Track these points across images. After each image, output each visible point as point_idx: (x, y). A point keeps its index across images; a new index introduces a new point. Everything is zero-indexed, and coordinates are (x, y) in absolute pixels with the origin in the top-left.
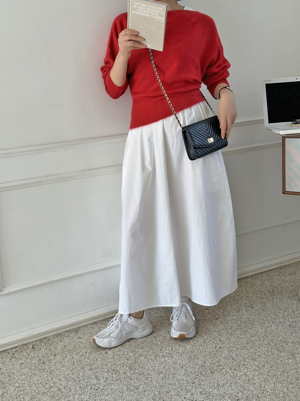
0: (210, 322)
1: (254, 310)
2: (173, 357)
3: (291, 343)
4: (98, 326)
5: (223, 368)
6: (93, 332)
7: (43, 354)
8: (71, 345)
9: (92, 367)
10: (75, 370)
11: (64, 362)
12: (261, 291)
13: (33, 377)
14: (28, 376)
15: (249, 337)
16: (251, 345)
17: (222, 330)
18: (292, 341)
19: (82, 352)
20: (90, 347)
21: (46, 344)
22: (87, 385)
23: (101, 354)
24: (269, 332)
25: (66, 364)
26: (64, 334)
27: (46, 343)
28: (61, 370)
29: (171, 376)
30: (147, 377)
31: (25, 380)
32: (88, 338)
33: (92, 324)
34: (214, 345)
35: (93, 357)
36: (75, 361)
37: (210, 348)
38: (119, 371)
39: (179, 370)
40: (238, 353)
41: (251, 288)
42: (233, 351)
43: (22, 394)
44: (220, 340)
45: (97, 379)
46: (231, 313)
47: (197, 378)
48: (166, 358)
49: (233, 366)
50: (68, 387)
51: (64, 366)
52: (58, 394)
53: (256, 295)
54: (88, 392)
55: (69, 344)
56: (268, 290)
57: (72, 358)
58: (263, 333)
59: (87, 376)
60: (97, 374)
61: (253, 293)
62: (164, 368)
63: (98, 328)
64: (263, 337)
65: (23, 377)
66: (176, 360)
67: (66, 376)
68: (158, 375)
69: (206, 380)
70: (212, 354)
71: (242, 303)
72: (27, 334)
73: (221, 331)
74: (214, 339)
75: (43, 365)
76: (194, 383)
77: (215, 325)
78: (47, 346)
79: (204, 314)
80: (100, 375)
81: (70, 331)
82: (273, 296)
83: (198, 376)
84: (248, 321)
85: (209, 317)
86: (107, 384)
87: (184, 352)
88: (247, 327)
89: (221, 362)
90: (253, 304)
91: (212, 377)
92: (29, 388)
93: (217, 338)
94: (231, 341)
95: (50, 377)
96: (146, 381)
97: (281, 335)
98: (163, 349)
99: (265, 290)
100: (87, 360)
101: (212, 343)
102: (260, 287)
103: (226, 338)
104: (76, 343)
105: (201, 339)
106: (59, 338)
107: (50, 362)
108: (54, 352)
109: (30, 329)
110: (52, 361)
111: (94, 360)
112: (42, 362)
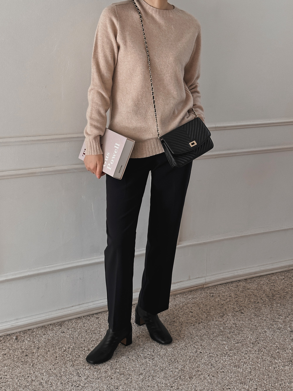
0: (193, 326)
1: (244, 315)
2: (154, 358)
4: (82, 321)
5: (202, 374)
6: (77, 328)
7: (26, 346)
8: (54, 339)
9: (74, 363)
10: (57, 365)
11: (47, 356)
13: (15, 369)
14: (10, 368)
19: (65, 347)
20: (73, 343)
21: (29, 336)
22: (68, 381)
23: (84, 350)
25: (49, 358)
26: (47, 327)
27: (29, 334)
28: (43, 364)
29: (150, 378)
30: (127, 378)
31: (7, 371)
32: (71, 332)
33: (76, 318)
34: (195, 350)
35: (75, 353)
36: (58, 356)
37: (191, 352)
38: (100, 370)
39: (159, 372)
40: (217, 359)
42: (213, 357)
43: (4, 386)
44: (201, 345)
45: (78, 376)
46: (214, 318)
47: (175, 382)
48: (147, 360)
49: (211, 372)
50: (50, 382)
51: (46, 360)
52: (39, 388)
54: (68, 388)
55: (52, 337)
57: (55, 352)
59: (69, 372)
60: (78, 371)
62: (144, 370)
63: (82, 323)
65: (5, 368)
66: (157, 362)
67: (47, 370)
68: (138, 377)
69: (184, 384)
70: (192, 359)
71: (228, 308)
72: (11, 325)
73: (203, 336)
74: (195, 343)
75: (26, 358)
76: (172, 387)
77: (198, 329)
78: (30, 338)
79: (188, 317)
80: (81, 372)
81: (54, 324)
83: (177, 380)
85: (193, 321)
86: (88, 381)
87: (166, 354)
89: (200, 367)
90: (243, 309)
91: (190, 382)
92: (11, 380)
95: (32, 371)
96: (126, 382)
98: (145, 350)
100: (70, 355)
103: (207, 343)
104: (59, 338)
105: (183, 343)
106: (43, 331)
107: (33, 355)
108: (37, 345)
109: (15, 320)
110: (35, 354)
111: (76, 356)
112: (25, 354)
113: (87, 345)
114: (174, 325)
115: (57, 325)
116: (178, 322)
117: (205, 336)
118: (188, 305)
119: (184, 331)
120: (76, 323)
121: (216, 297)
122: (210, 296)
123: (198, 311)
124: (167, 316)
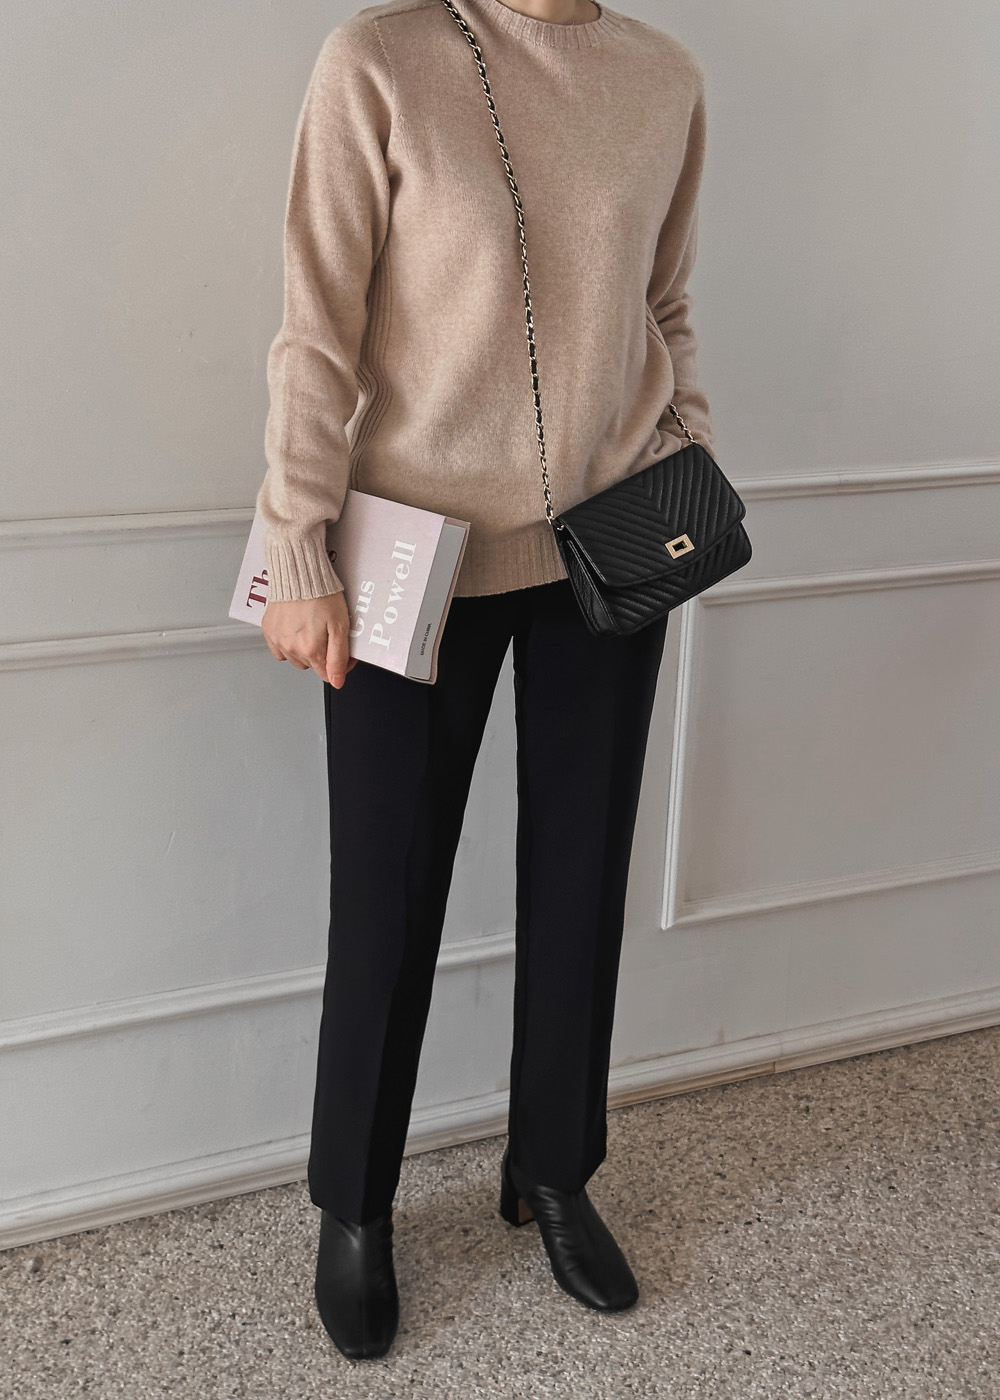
0: (721, 1235)
1: (897, 1199)
2: (559, 1372)
4: (297, 1201)
6: (273, 1228)
7: (71, 1303)
8: (180, 1275)
9: (245, 1382)
10: (180, 1388)
11: (144, 1349)
12: (932, 1119)
15: (864, 1320)
16: (864, 1355)
17: (762, 1274)
19: (219, 1311)
20: (251, 1293)
21: (87, 1258)
23: (290, 1327)
24: (943, 1303)
25: (151, 1355)
26: (161, 1223)
27: (88, 1252)
28: (125, 1384)
32: (250, 1248)
33: (274, 1188)
34: (725, 1341)
35: (256, 1338)
36: (186, 1349)
37: (708, 1351)
40: (810, 1386)
41: (897, 1101)
42: (796, 1373)
44: (751, 1321)
46: (809, 1202)
48: (535, 1376)
51: (139, 1366)
53: (912, 1133)
55: (175, 1268)
56: (960, 1116)
57: (179, 1334)
58: (919, 1307)
61: (905, 1122)
63: (296, 1210)
66: (571, 1389)
70: (710, 1379)
71: (855, 1162)
72: (19, 1215)
73: (759, 1280)
74: (728, 1311)
75: (63, 1353)
77: (742, 1248)
78: (89, 1270)
79: (706, 1194)
81: (186, 1213)
82: (978, 1145)
84: (866, 1247)
85: (724, 1214)
87: (608, 1356)
88: (860, 1275)
90: (895, 1173)
93: (740, 1309)
94: (790, 1330)
97: (987, 1324)
98: (529, 1334)
99: (950, 1117)
100: (233, 1347)
101: (720, 1330)
102: (933, 1101)
103: (773, 1312)
104: (201, 1269)
105: (680, 1307)
106: (141, 1237)
107: (90, 1342)
108: (113, 1297)
109: (33, 1195)
110: (100, 1339)
111: (259, 1352)
112: (60, 1338)
113: (306, 1305)
114: (648, 1229)
115: (197, 1213)
116: (665, 1216)
117: (767, 1282)
118: (711, 1145)
119: (688, 1256)
120: (271, 1207)
121: (820, 1113)
122: (796, 1107)
123: (746, 1173)
124: (623, 1187)
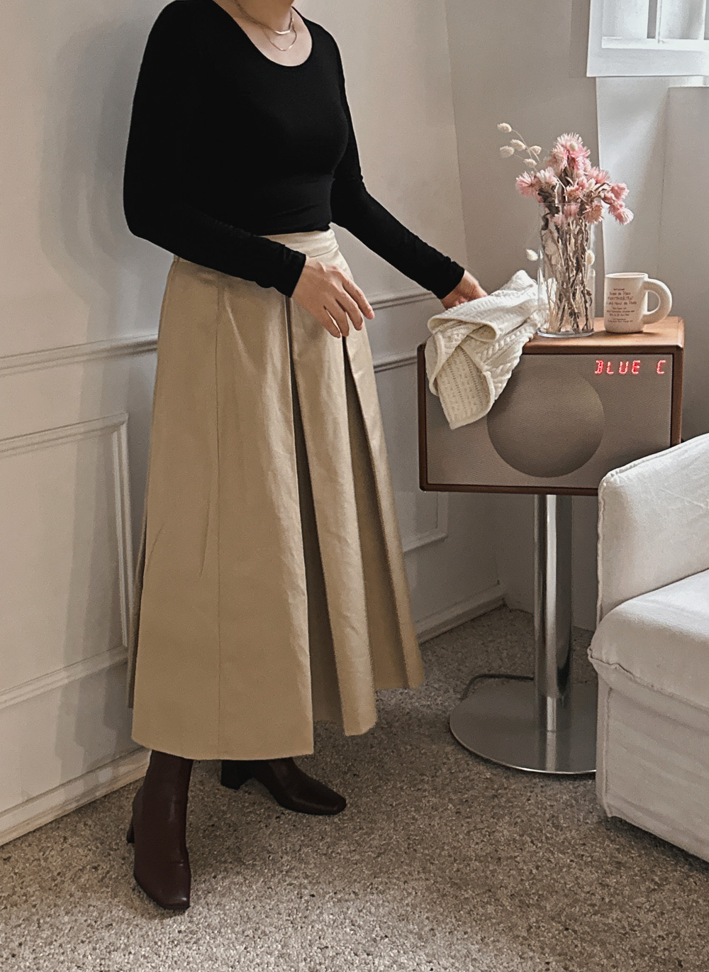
3: (475, 860)
18: (477, 855)
64: (406, 853)
93: (296, 870)
94: (333, 875)
101: (290, 887)
